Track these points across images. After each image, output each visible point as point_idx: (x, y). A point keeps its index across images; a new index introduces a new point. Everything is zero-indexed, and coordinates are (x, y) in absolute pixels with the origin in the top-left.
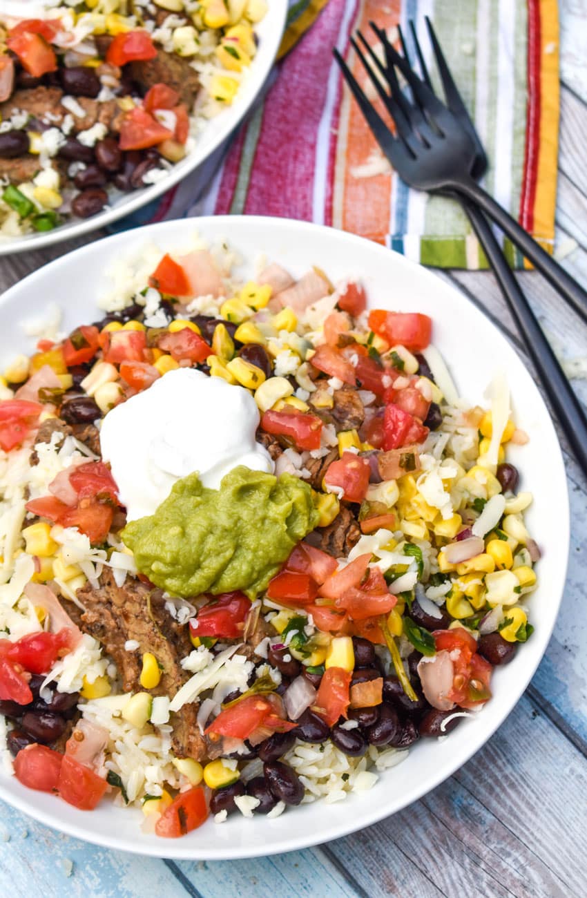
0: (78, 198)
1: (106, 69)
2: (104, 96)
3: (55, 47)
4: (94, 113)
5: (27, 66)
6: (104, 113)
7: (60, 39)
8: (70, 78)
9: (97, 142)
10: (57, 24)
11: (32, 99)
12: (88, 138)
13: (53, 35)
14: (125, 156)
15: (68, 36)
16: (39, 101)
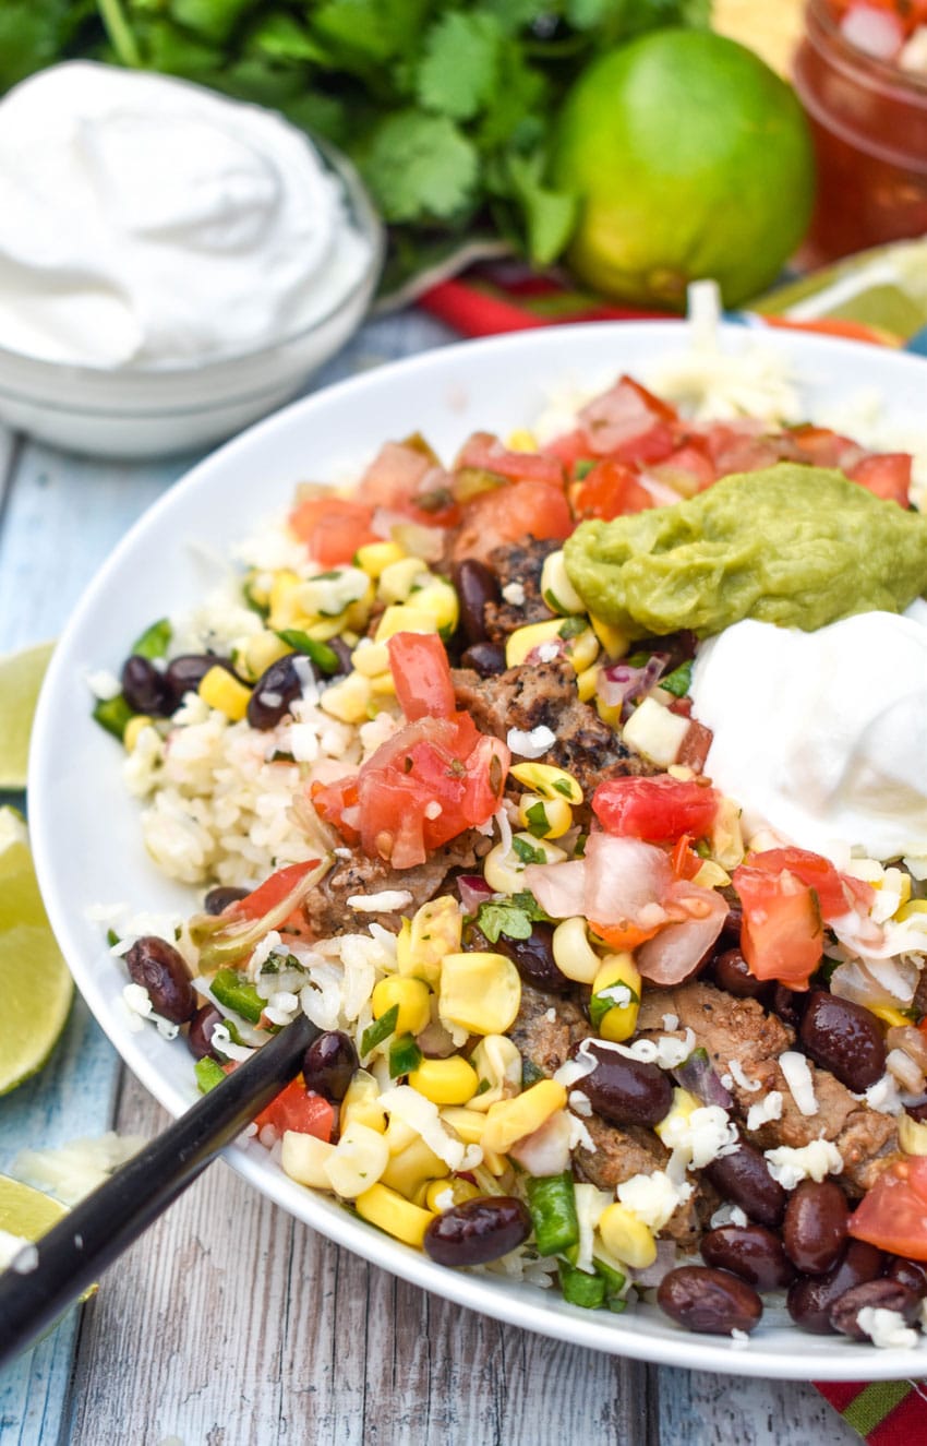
0: (692, 1271)
1: (913, 1039)
2: (878, 1094)
3: (831, 936)
4: (837, 1120)
5: (751, 944)
6: (857, 1132)
7: (848, 927)
8: (824, 1018)
9: (806, 1183)
10: (863, 894)
11: (720, 1015)
12: (788, 1166)
13: (843, 910)
14: (848, 1246)
15: (871, 932)
16: (732, 1027)
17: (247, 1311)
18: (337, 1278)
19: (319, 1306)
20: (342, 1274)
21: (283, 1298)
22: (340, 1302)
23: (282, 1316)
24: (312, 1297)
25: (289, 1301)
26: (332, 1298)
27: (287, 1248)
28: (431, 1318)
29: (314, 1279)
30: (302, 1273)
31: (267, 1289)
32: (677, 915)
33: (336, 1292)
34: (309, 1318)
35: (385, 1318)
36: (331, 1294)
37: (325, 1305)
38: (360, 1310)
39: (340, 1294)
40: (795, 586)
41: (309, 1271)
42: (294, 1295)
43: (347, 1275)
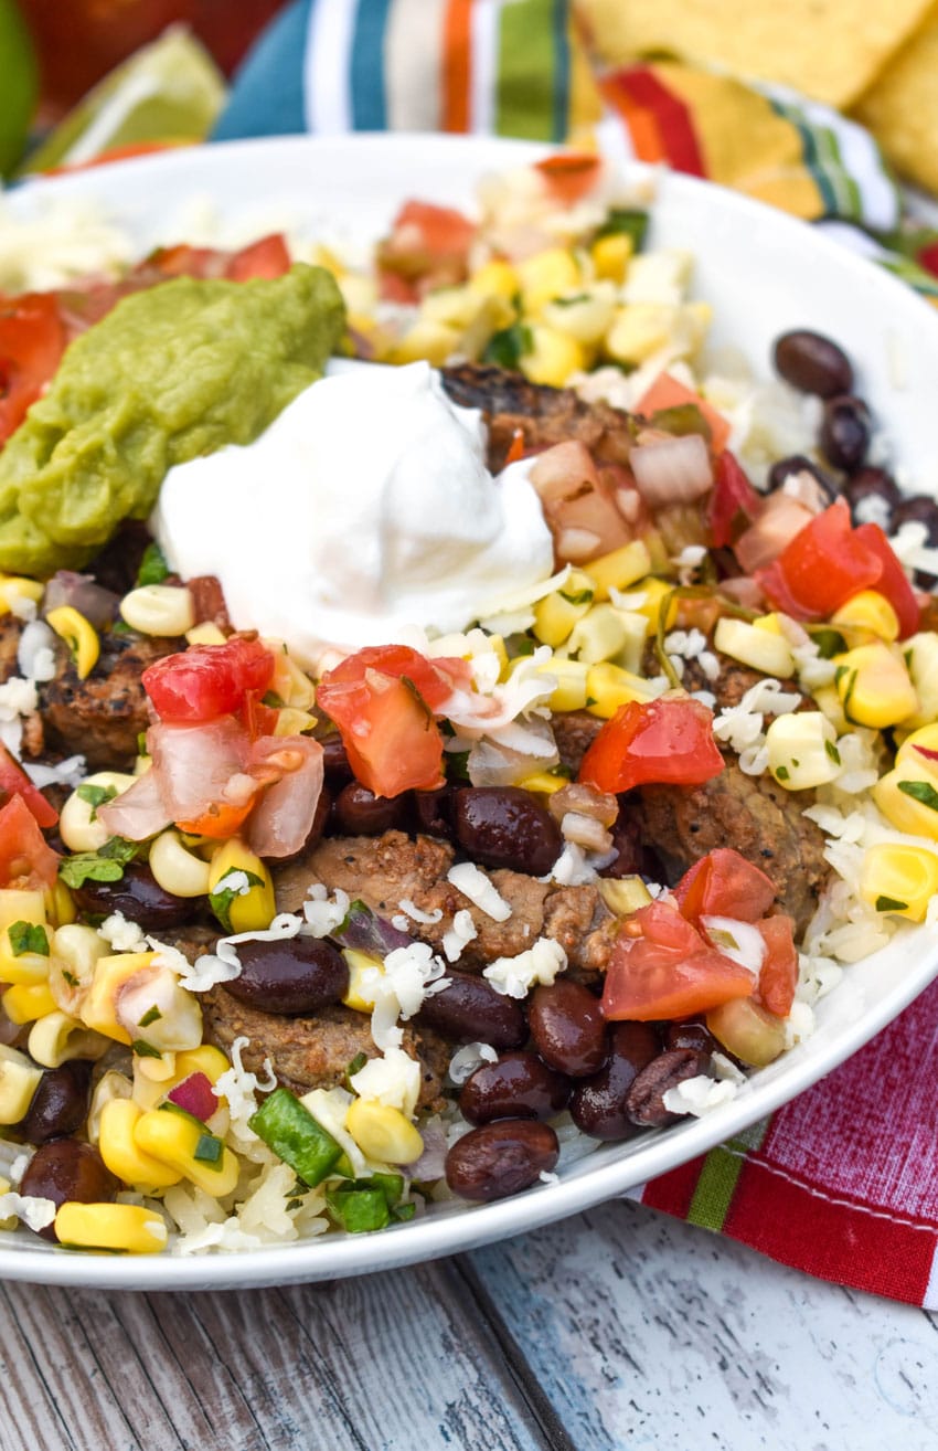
0: (465, 1141)
1: (578, 797)
2: (566, 868)
3: (447, 727)
4: (535, 912)
6: (560, 915)
7: (459, 708)
8: (476, 815)
9: (536, 988)
10: (458, 669)
11: (366, 863)
12: (511, 977)
13: (446, 694)
14: (612, 1031)
15: (483, 704)
16: (385, 868)
17: (15, 1434)
18: (94, 1353)
19: (89, 1390)
20: (97, 1345)
21: (47, 1401)
22: (109, 1374)
23: (54, 1419)
24: (77, 1385)
25: (54, 1400)
26: (99, 1375)
27: (23, 1348)
28: (216, 1342)
29: (70, 1366)
30: (53, 1366)
31: (24, 1400)
32: (268, 777)
33: (100, 1366)
34: (85, 1407)
35: (167, 1365)
36: (95, 1371)
37: (96, 1387)
38: (136, 1372)
39: (106, 1366)
40: (197, 408)
41: (60, 1360)
42: (56, 1392)
43: (103, 1344)
